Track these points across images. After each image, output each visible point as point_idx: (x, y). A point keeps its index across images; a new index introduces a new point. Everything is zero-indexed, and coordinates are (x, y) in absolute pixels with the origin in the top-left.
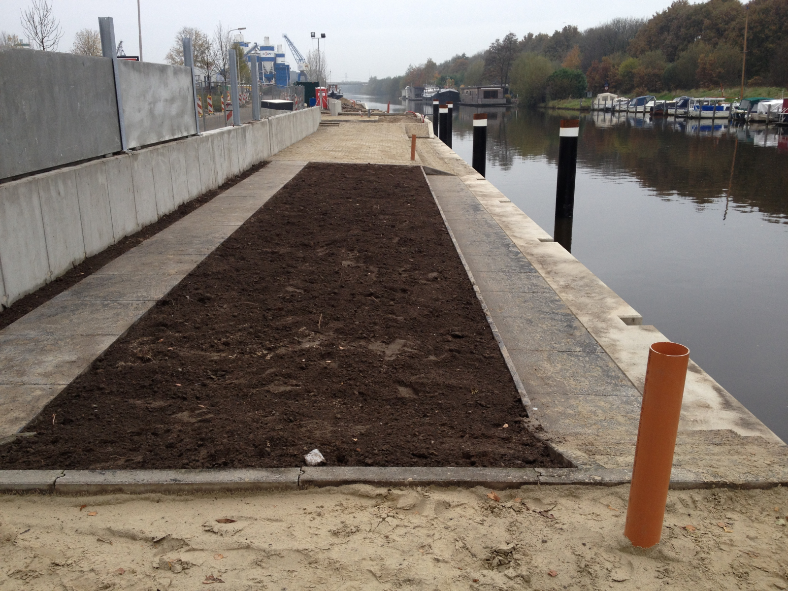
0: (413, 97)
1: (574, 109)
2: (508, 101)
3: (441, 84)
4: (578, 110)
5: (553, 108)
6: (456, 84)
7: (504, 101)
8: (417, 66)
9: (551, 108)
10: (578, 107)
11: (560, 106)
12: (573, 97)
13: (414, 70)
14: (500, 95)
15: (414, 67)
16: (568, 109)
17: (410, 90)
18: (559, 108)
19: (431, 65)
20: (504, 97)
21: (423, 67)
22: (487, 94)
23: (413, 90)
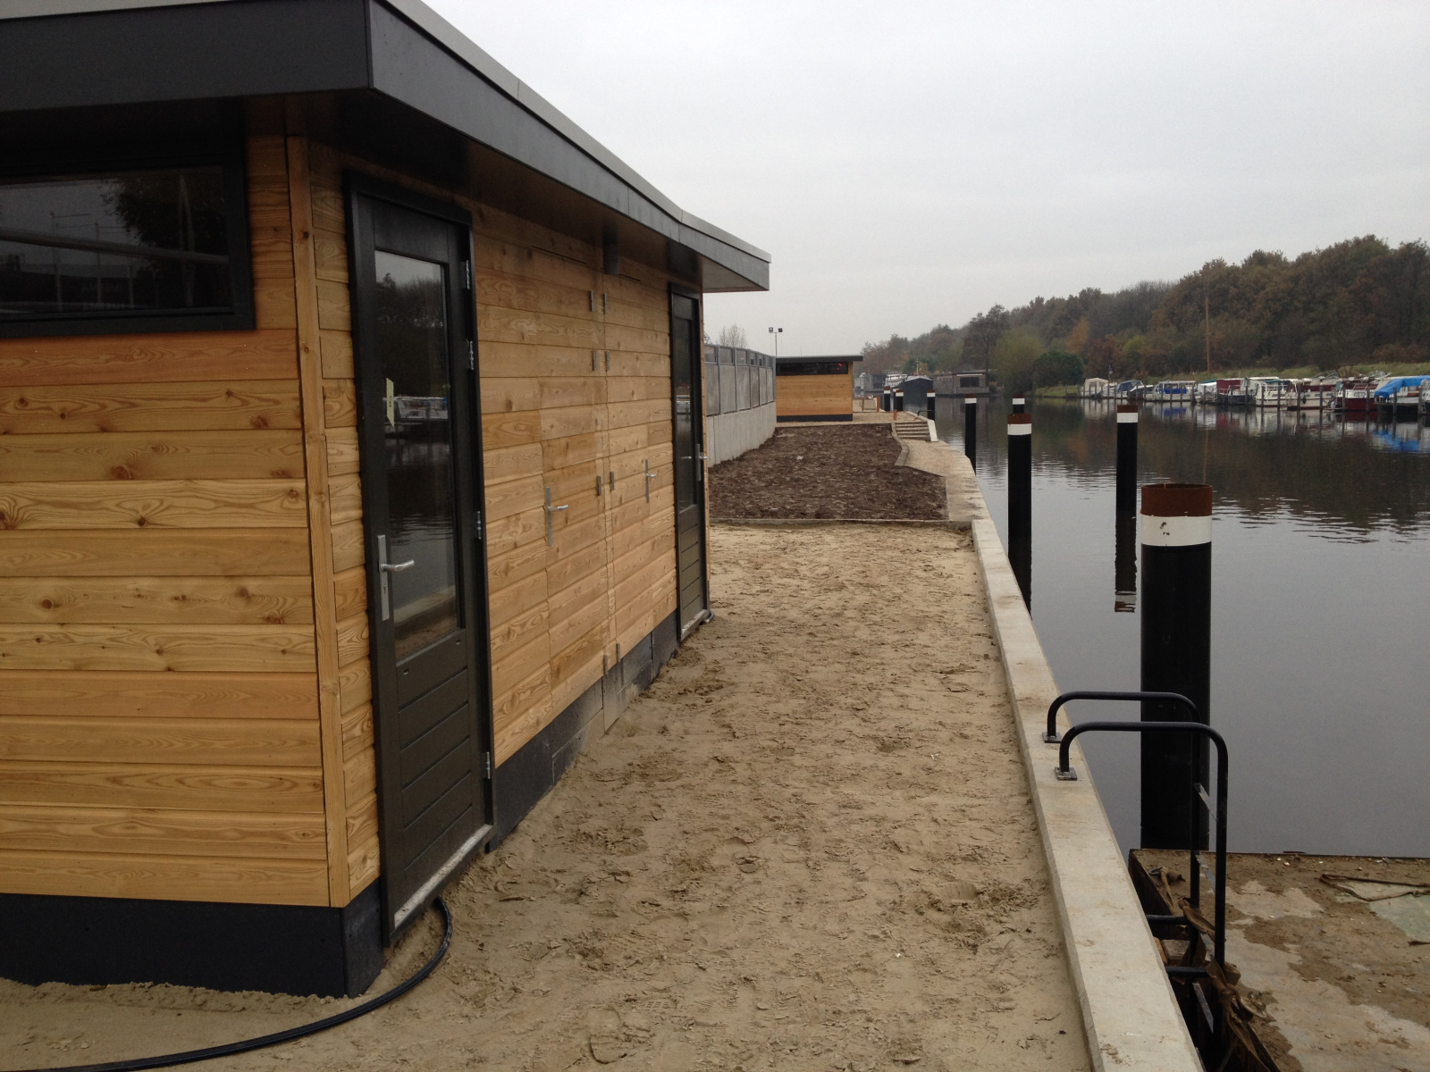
0: (871, 388)
1: (1059, 397)
2: (993, 390)
3: (909, 370)
4: (1064, 398)
5: (1040, 397)
6: (931, 369)
7: (987, 390)
8: (878, 344)
9: (1037, 396)
10: (1064, 395)
11: (1046, 394)
12: (1064, 384)
13: (873, 350)
14: (982, 383)
15: (873, 346)
16: (1055, 397)
17: (866, 378)
18: (1046, 397)
19: (897, 343)
20: (987, 384)
21: (886, 345)
22: (965, 382)
23: (871, 378)
